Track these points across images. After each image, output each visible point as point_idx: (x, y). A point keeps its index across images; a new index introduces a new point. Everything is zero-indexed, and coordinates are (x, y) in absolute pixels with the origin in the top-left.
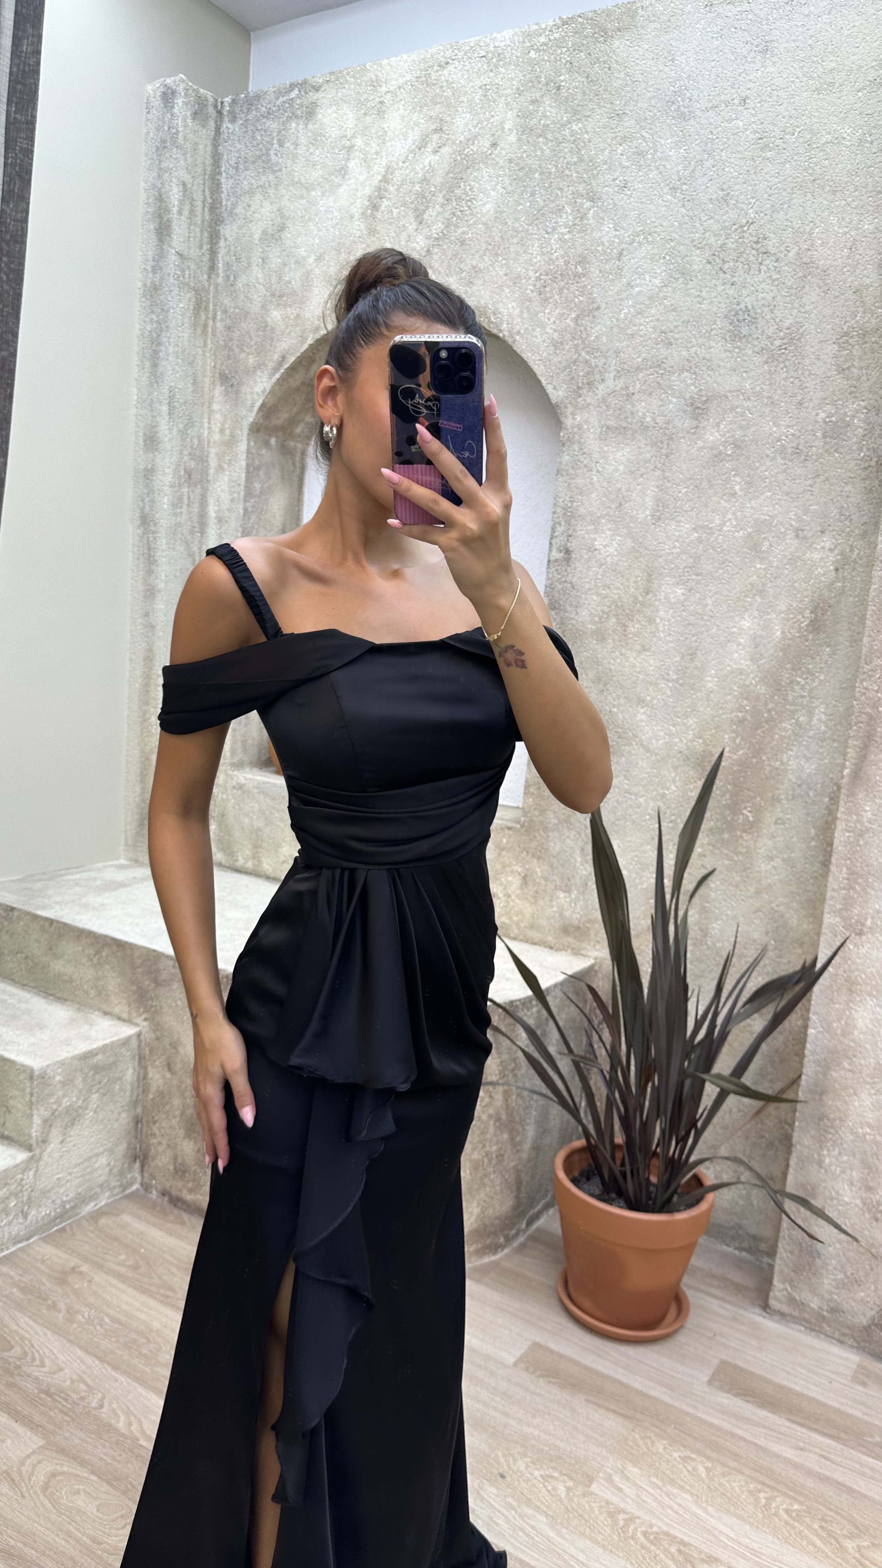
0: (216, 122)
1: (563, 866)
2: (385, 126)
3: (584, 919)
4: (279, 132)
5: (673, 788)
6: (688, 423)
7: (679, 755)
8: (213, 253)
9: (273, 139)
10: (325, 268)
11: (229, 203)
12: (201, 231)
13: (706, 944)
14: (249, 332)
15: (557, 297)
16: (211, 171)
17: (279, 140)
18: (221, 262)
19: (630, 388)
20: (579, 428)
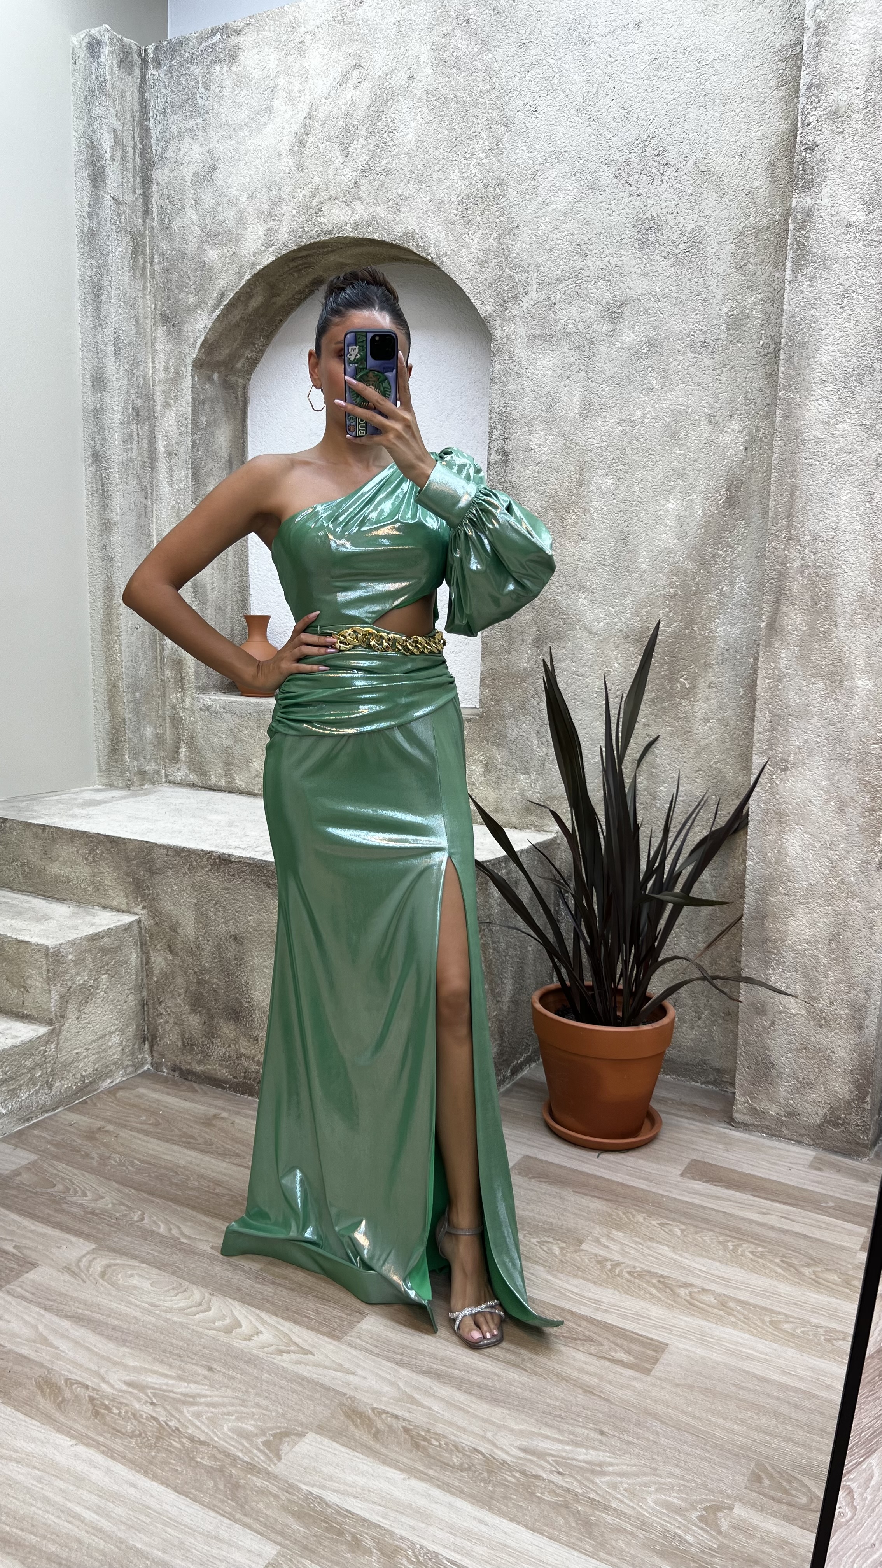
0: (141, 70)
1: (520, 750)
2: (307, 65)
3: (544, 797)
4: (204, 76)
5: (615, 664)
6: (606, 327)
7: (619, 634)
8: (146, 197)
9: (198, 83)
10: (257, 206)
11: (159, 148)
12: (134, 176)
14: (186, 272)
15: (479, 219)
16: (140, 117)
17: (204, 84)
18: (155, 206)
19: (552, 298)
20: (508, 339)
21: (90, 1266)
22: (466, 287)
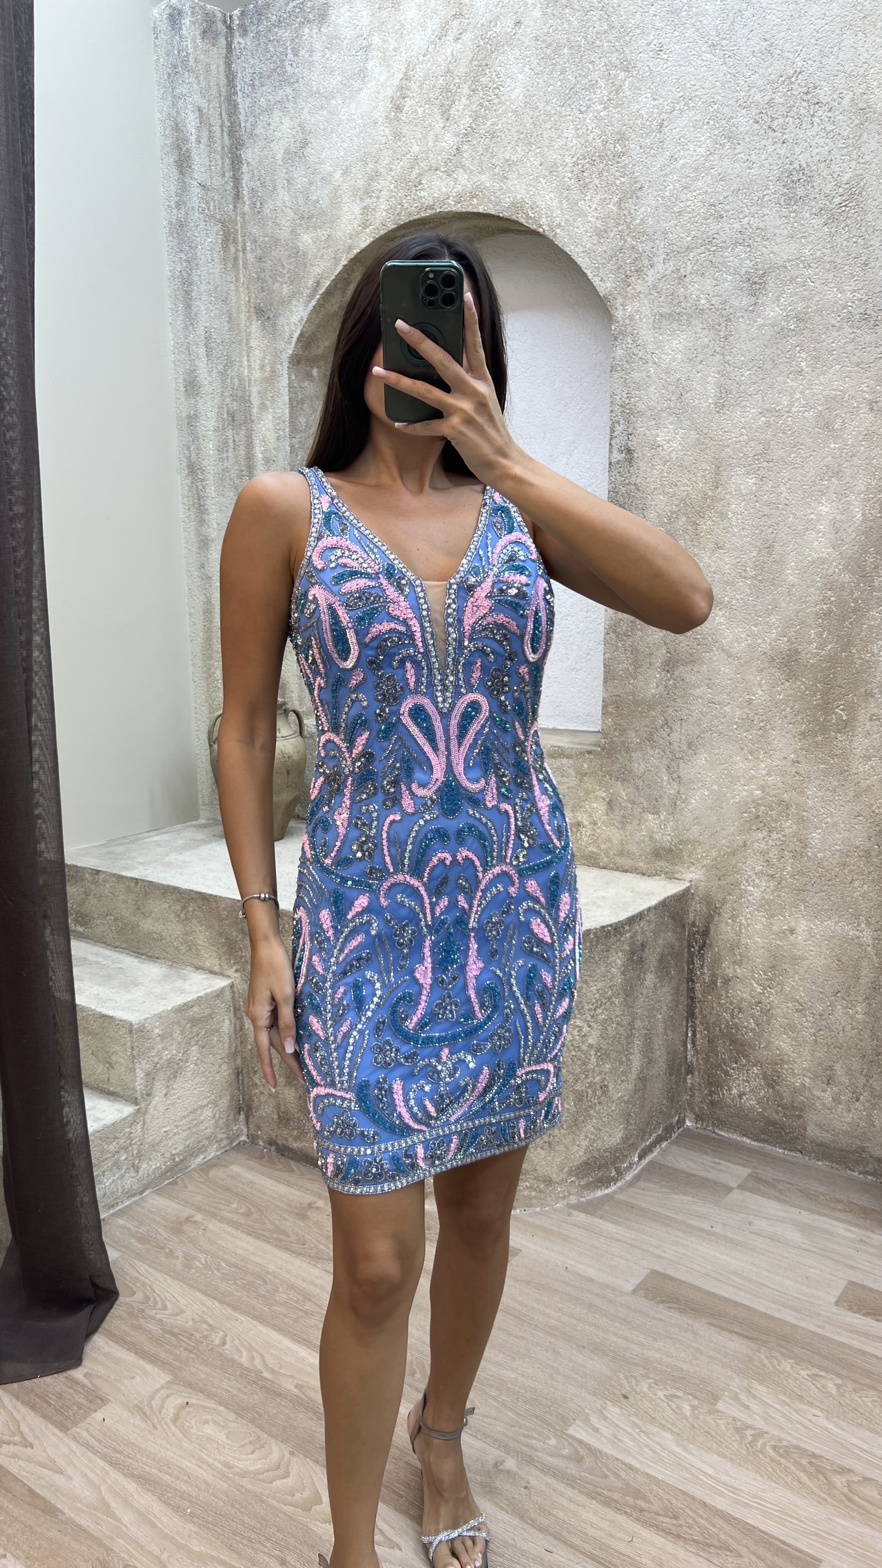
0: (227, 38)
1: (649, 786)
2: (402, 18)
3: (676, 840)
4: (292, 41)
5: (759, 691)
6: (746, 301)
7: (763, 657)
8: (237, 180)
9: (287, 48)
10: (352, 182)
11: (248, 124)
12: (222, 158)
13: (807, 855)
14: (280, 259)
15: (596, 181)
16: (227, 91)
17: (293, 49)
18: (246, 188)
19: (682, 270)
20: (631, 320)
21: (162, 1407)
22: (583, 261)
